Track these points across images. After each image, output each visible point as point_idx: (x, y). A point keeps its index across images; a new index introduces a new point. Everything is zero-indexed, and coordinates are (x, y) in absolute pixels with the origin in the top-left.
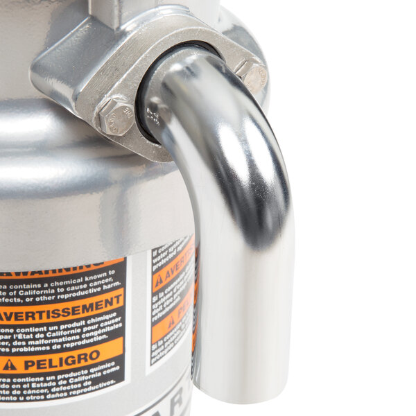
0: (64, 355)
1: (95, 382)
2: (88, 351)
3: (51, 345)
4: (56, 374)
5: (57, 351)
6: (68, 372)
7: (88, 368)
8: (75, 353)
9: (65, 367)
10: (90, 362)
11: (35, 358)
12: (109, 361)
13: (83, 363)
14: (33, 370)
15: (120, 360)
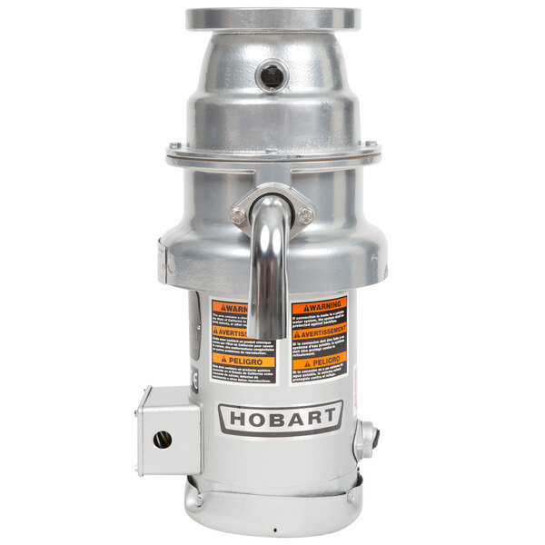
0: (246, 358)
1: (260, 378)
2: (257, 358)
3: (240, 351)
4: (242, 367)
5: (242, 355)
6: (247, 368)
7: (257, 368)
8: (251, 358)
9: (246, 365)
10: (257, 366)
11: (234, 357)
12: (267, 368)
13: (254, 365)
14: (233, 363)
15: (273, 370)
